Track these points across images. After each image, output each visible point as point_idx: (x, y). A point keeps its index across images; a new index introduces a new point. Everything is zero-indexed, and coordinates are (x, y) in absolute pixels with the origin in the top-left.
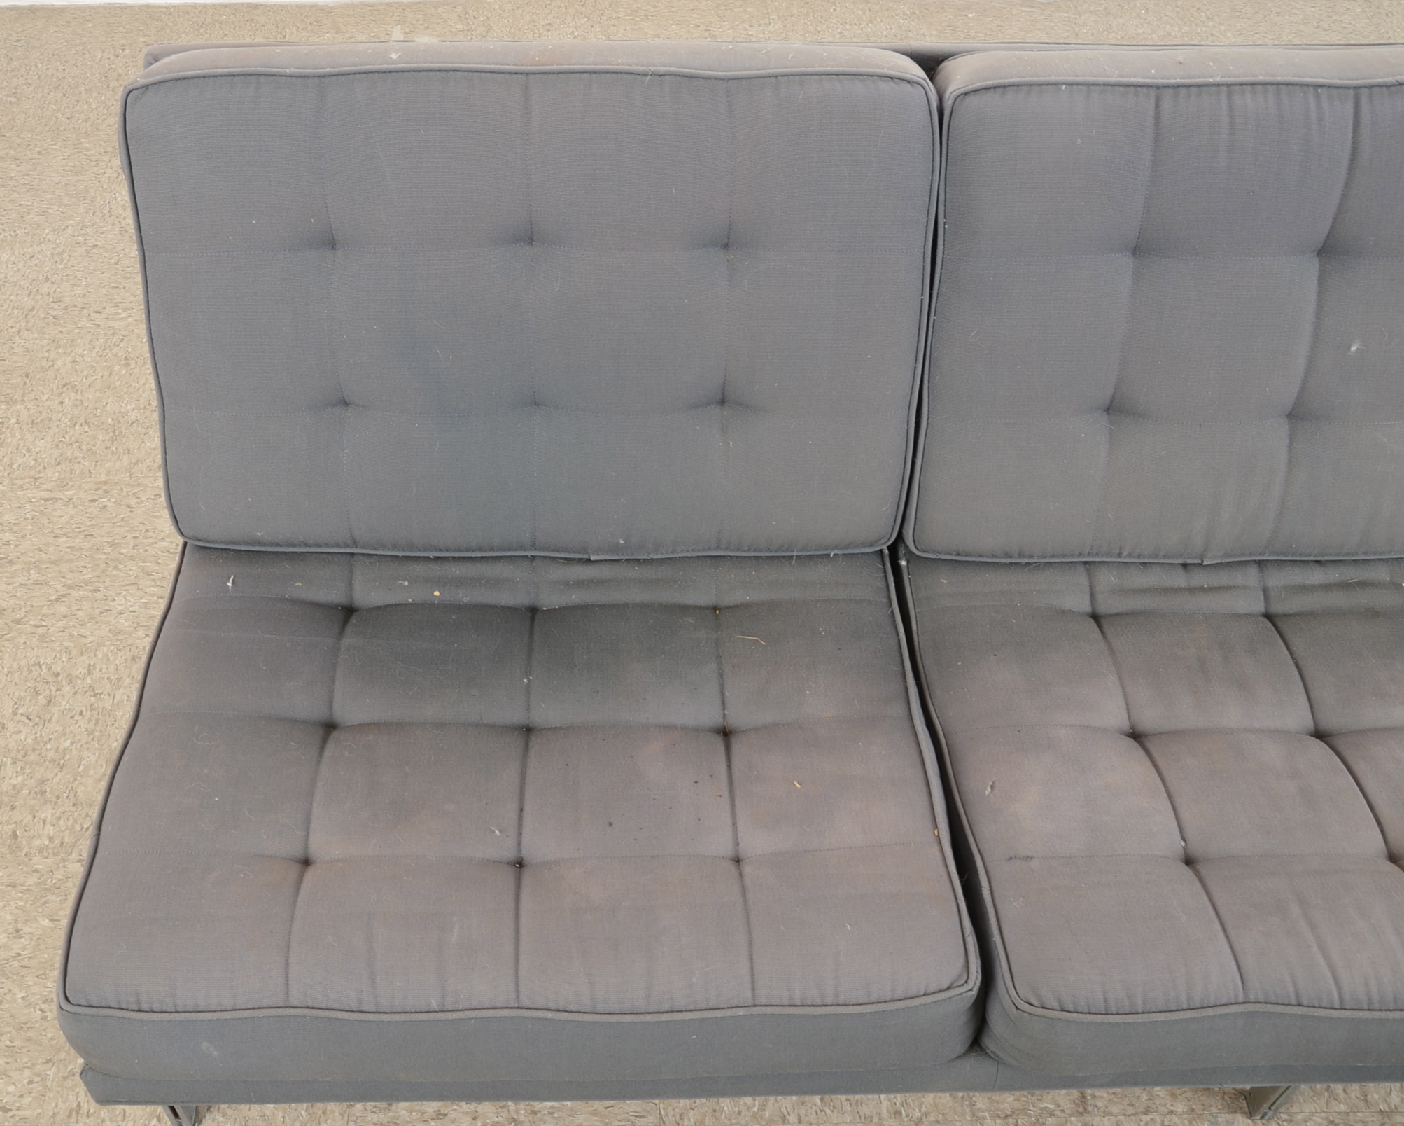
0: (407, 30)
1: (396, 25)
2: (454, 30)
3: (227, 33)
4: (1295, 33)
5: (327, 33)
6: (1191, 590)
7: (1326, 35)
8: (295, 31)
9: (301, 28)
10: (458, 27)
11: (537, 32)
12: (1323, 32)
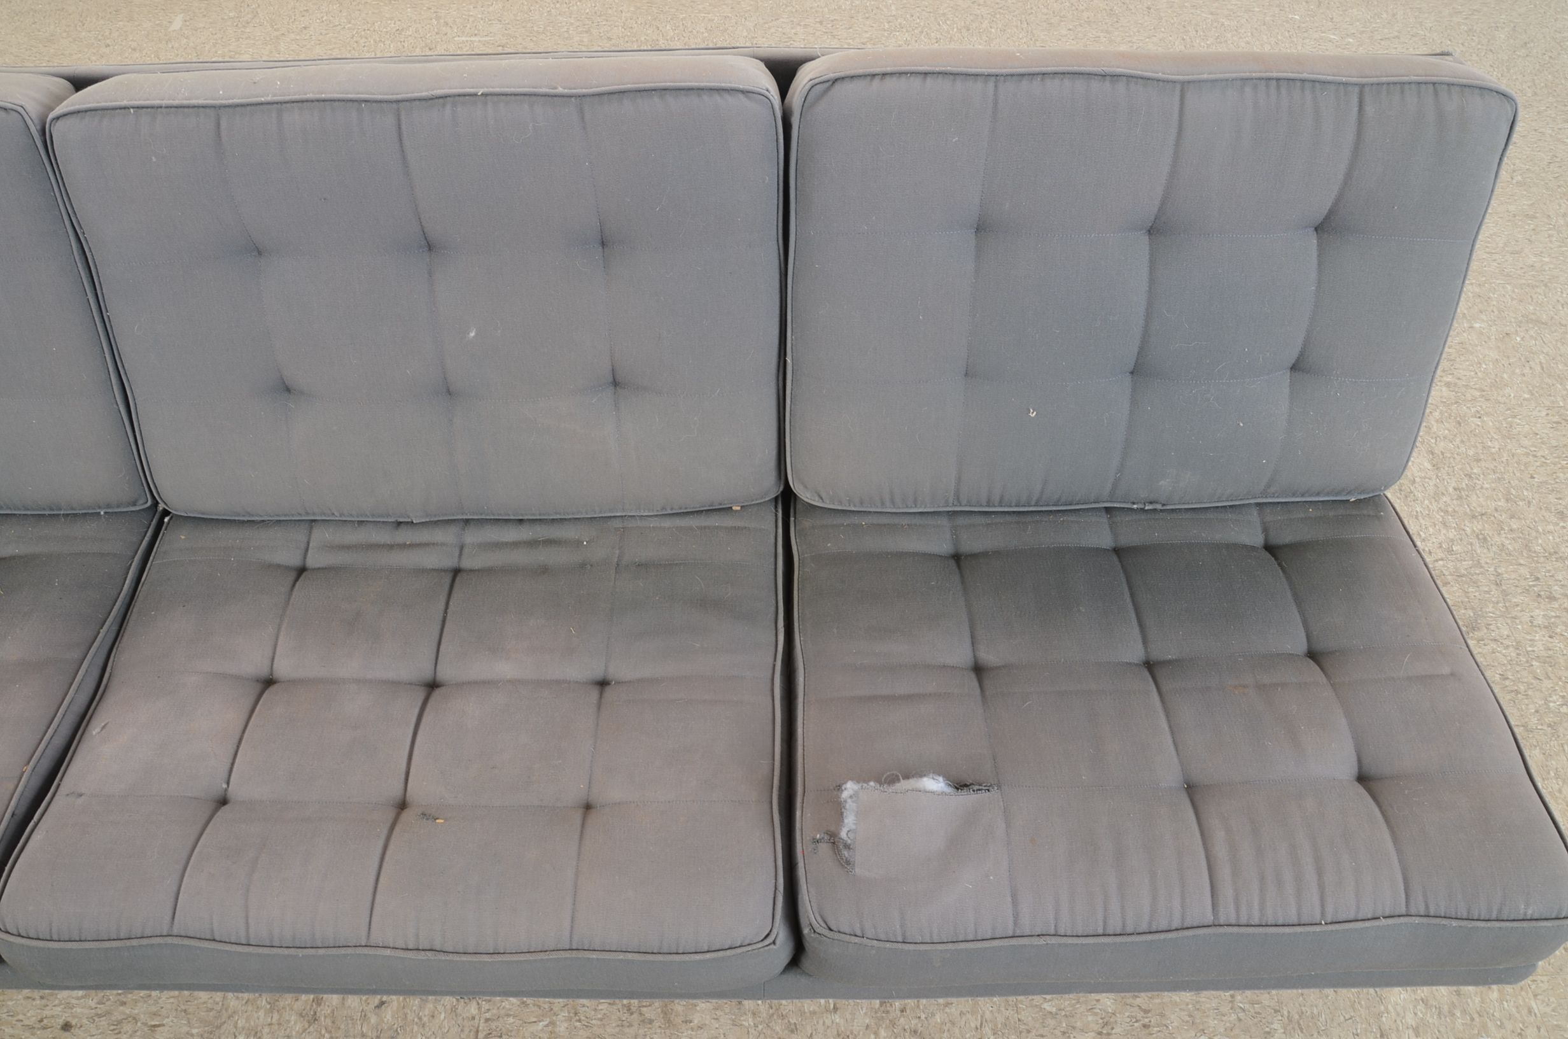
0: (188, 18)
1: (180, 14)
2: (226, 17)
3: (36, 20)
4: (952, 7)
5: (121, 21)
6: (391, 547)
7: (979, 9)
8: (95, 20)
9: (100, 17)
10: (230, 14)
11: (293, 17)
12: (977, 7)
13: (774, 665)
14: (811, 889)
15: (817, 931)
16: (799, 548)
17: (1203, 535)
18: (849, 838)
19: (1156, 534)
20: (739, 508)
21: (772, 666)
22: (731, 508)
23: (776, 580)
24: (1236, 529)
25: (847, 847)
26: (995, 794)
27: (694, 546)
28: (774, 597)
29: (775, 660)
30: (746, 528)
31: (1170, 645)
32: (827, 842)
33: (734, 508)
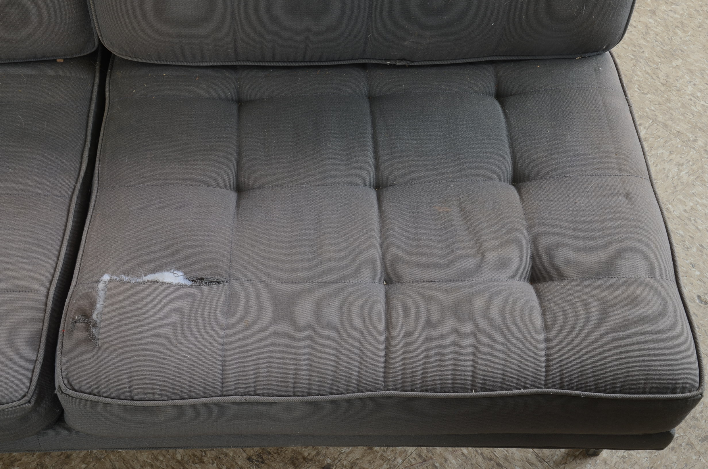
13: (75, 187)
14: (63, 359)
15: (64, 391)
16: (111, 94)
17: (442, 86)
18: (98, 318)
19: (403, 86)
20: (62, 61)
21: (73, 187)
22: (55, 60)
23: (88, 120)
24: (472, 81)
25: (95, 326)
26: (224, 287)
27: (20, 91)
28: (84, 133)
29: (76, 183)
30: (67, 76)
31: (396, 174)
32: (81, 323)
33: (58, 60)
